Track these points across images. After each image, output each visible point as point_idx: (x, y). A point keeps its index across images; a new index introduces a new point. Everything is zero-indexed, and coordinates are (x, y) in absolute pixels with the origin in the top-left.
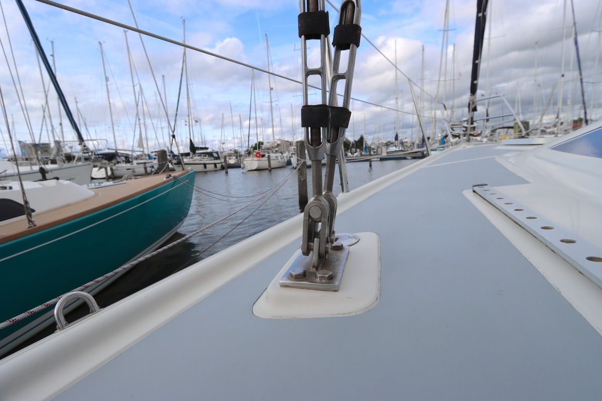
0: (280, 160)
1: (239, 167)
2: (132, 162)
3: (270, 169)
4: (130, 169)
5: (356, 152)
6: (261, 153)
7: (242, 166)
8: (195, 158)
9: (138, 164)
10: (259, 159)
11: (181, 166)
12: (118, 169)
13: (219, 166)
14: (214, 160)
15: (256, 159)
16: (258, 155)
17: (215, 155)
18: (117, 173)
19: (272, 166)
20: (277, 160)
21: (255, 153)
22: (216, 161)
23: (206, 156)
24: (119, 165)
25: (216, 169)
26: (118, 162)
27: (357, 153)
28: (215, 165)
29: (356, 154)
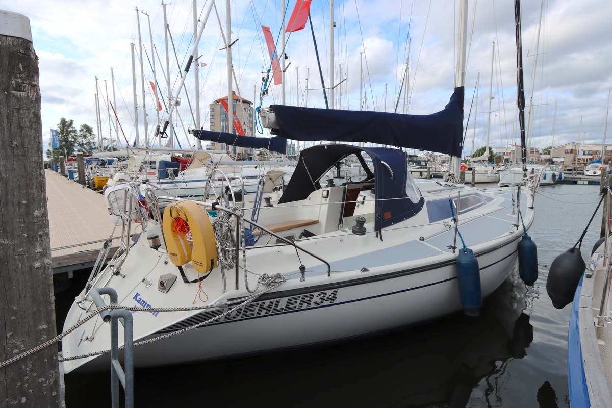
0: (489, 175)
3: (473, 183)
14: (421, 168)
16: (463, 167)
17: (423, 163)
19: (476, 181)
20: (487, 175)
22: (422, 170)
23: (413, 164)
28: (421, 173)
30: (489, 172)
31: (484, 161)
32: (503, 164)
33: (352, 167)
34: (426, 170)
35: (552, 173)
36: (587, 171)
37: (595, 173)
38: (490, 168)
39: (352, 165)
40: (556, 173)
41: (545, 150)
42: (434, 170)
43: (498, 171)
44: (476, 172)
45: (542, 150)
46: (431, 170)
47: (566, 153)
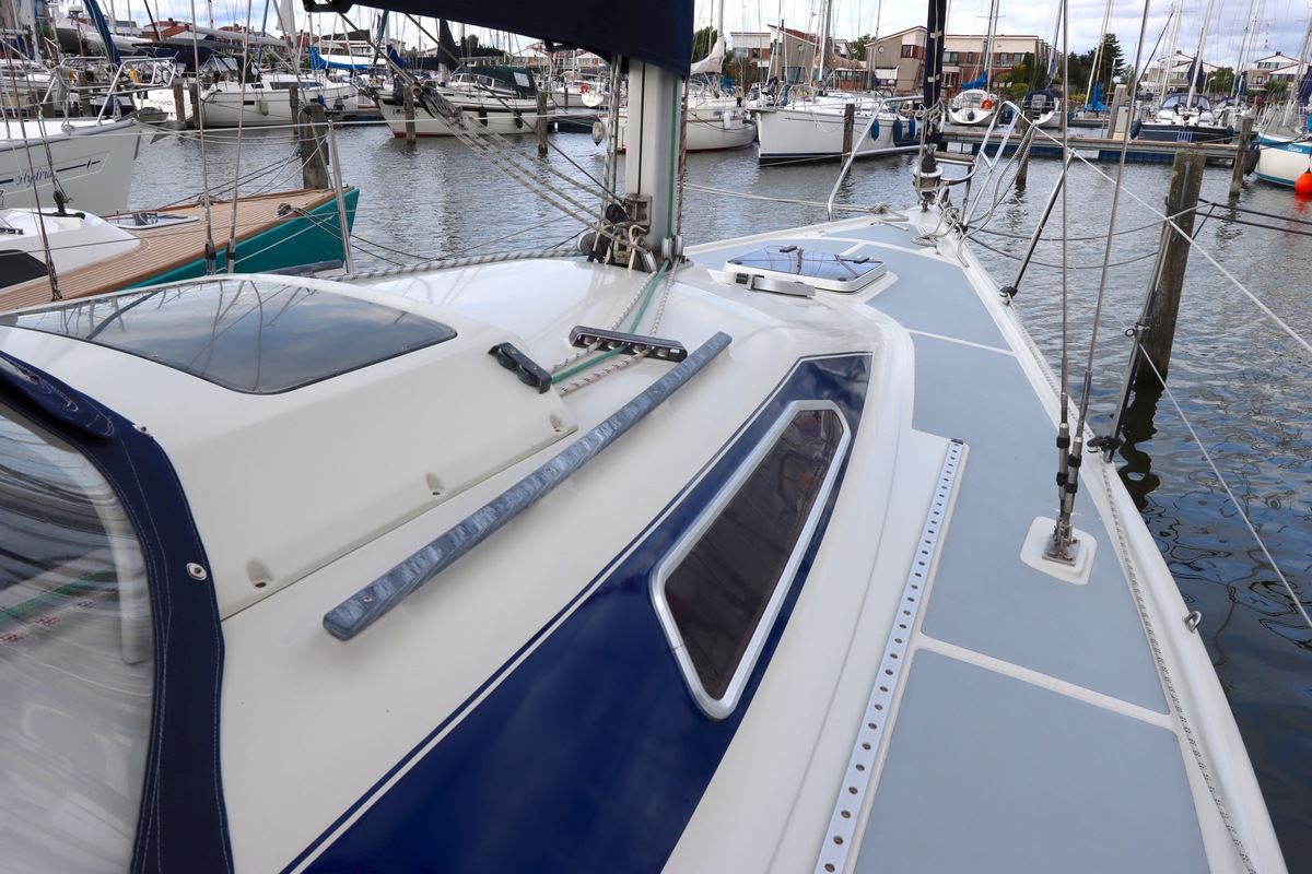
0: (728, 124)
2: (259, 79)
4: (252, 103)
5: (1046, 111)
9: (275, 86)
11: (402, 109)
12: (217, 98)
13: (530, 121)
14: (517, 97)
17: (522, 80)
18: (214, 112)
20: (720, 124)
23: (490, 82)
24: (221, 86)
26: (218, 77)
27: (1050, 114)
28: (518, 115)
29: (1044, 119)
30: (727, 115)
31: (711, 74)
32: (765, 90)
33: (267, 88)
34: (532, 103)
35: (890, 117)
36: (955, 110)
37: (971, 117)
38: (728, 103)
39: (267, 79)
40: (902, 118)
41: (854, 45)
42: (561, 102)
43: (753, 113)
44: (690, 117)
45: (846, 44)
46: (549, 103)
47: (902, 56)
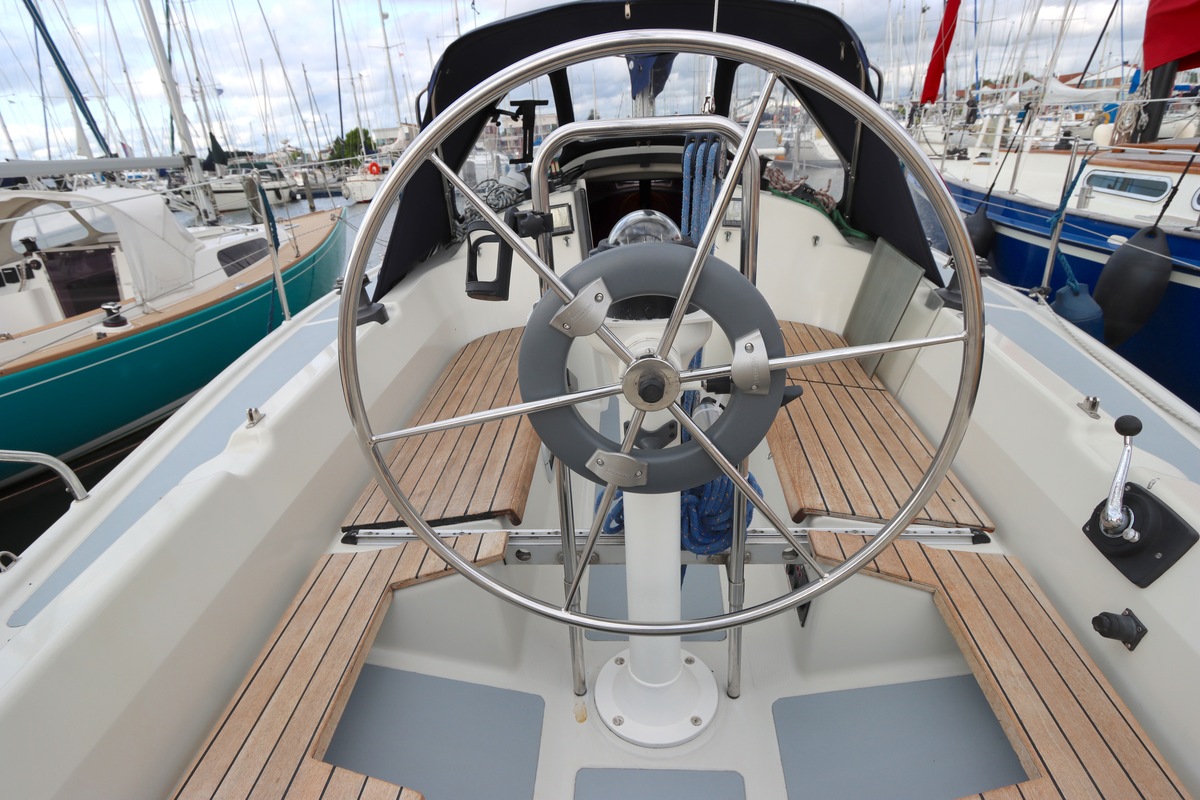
1: (338, 194)
6: (380, 165)
7: (344, 192)
8: (227, 177)
10: (377, 177)
13: (285, 194)
14: (273, 180)
15: (370, 176)
16: (374, 168)
17: (272, 169)
21: (368, 165)
22: (279, 183)
25: (280, 201)
28: (277, 191)
